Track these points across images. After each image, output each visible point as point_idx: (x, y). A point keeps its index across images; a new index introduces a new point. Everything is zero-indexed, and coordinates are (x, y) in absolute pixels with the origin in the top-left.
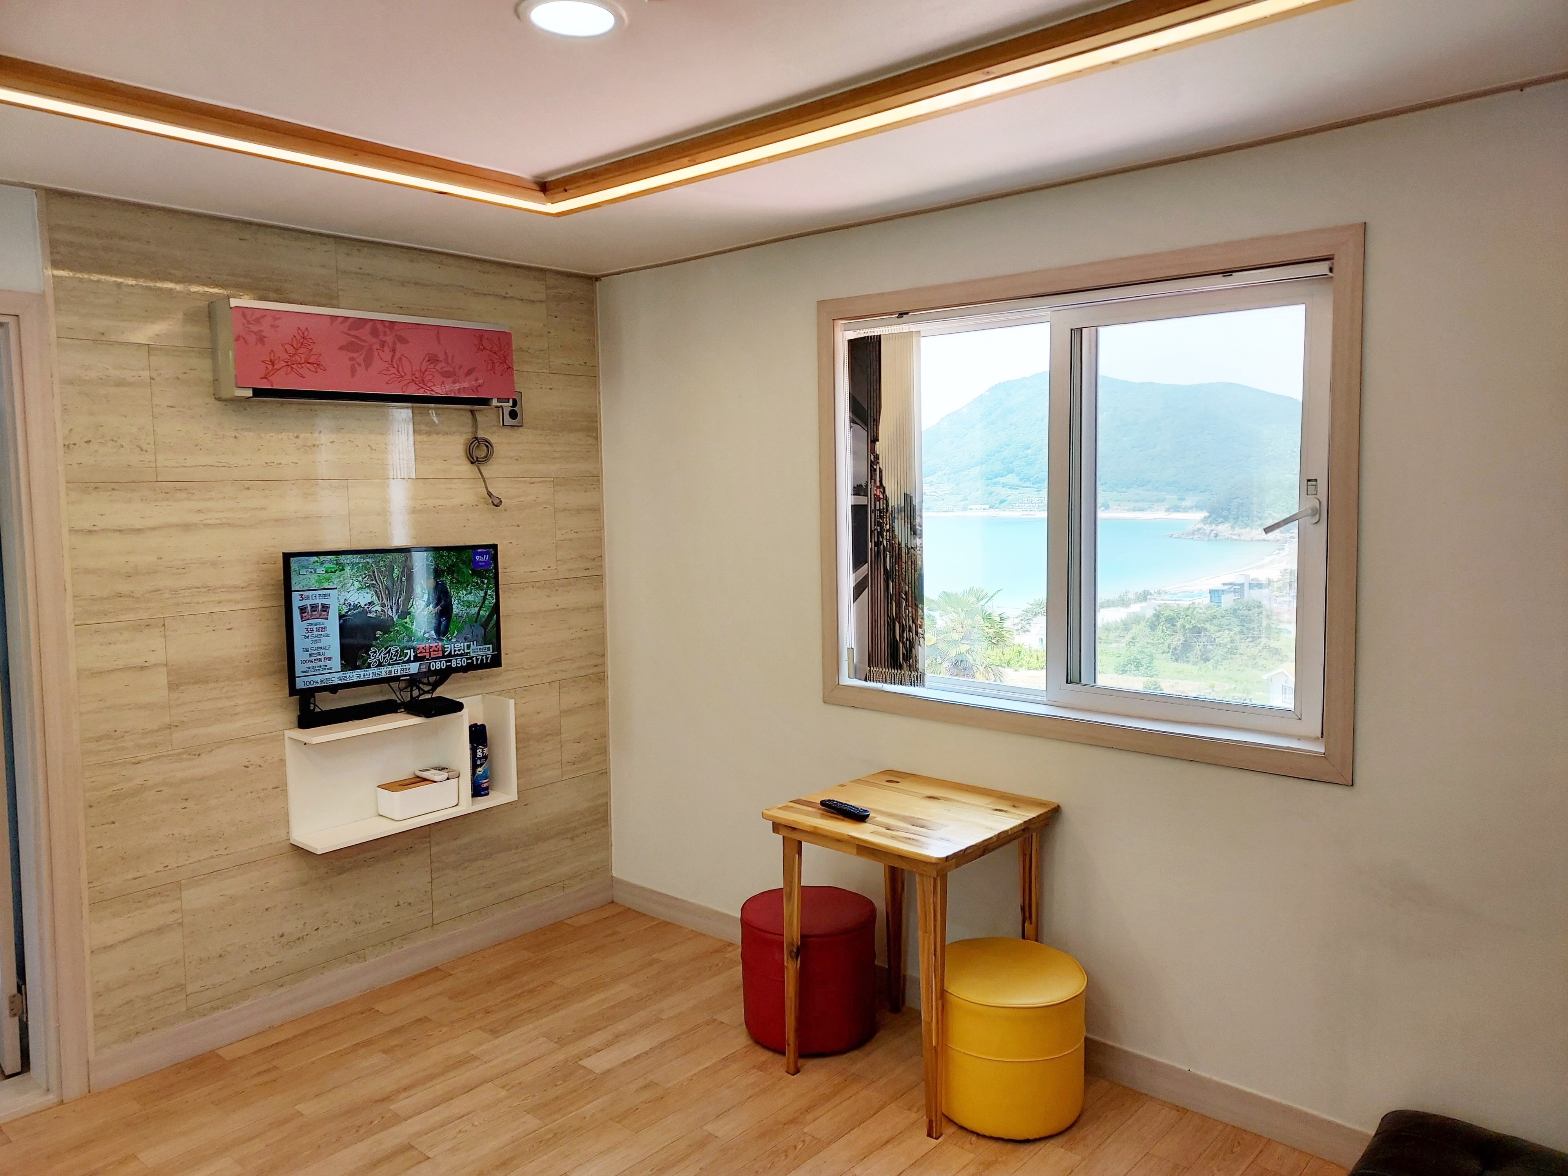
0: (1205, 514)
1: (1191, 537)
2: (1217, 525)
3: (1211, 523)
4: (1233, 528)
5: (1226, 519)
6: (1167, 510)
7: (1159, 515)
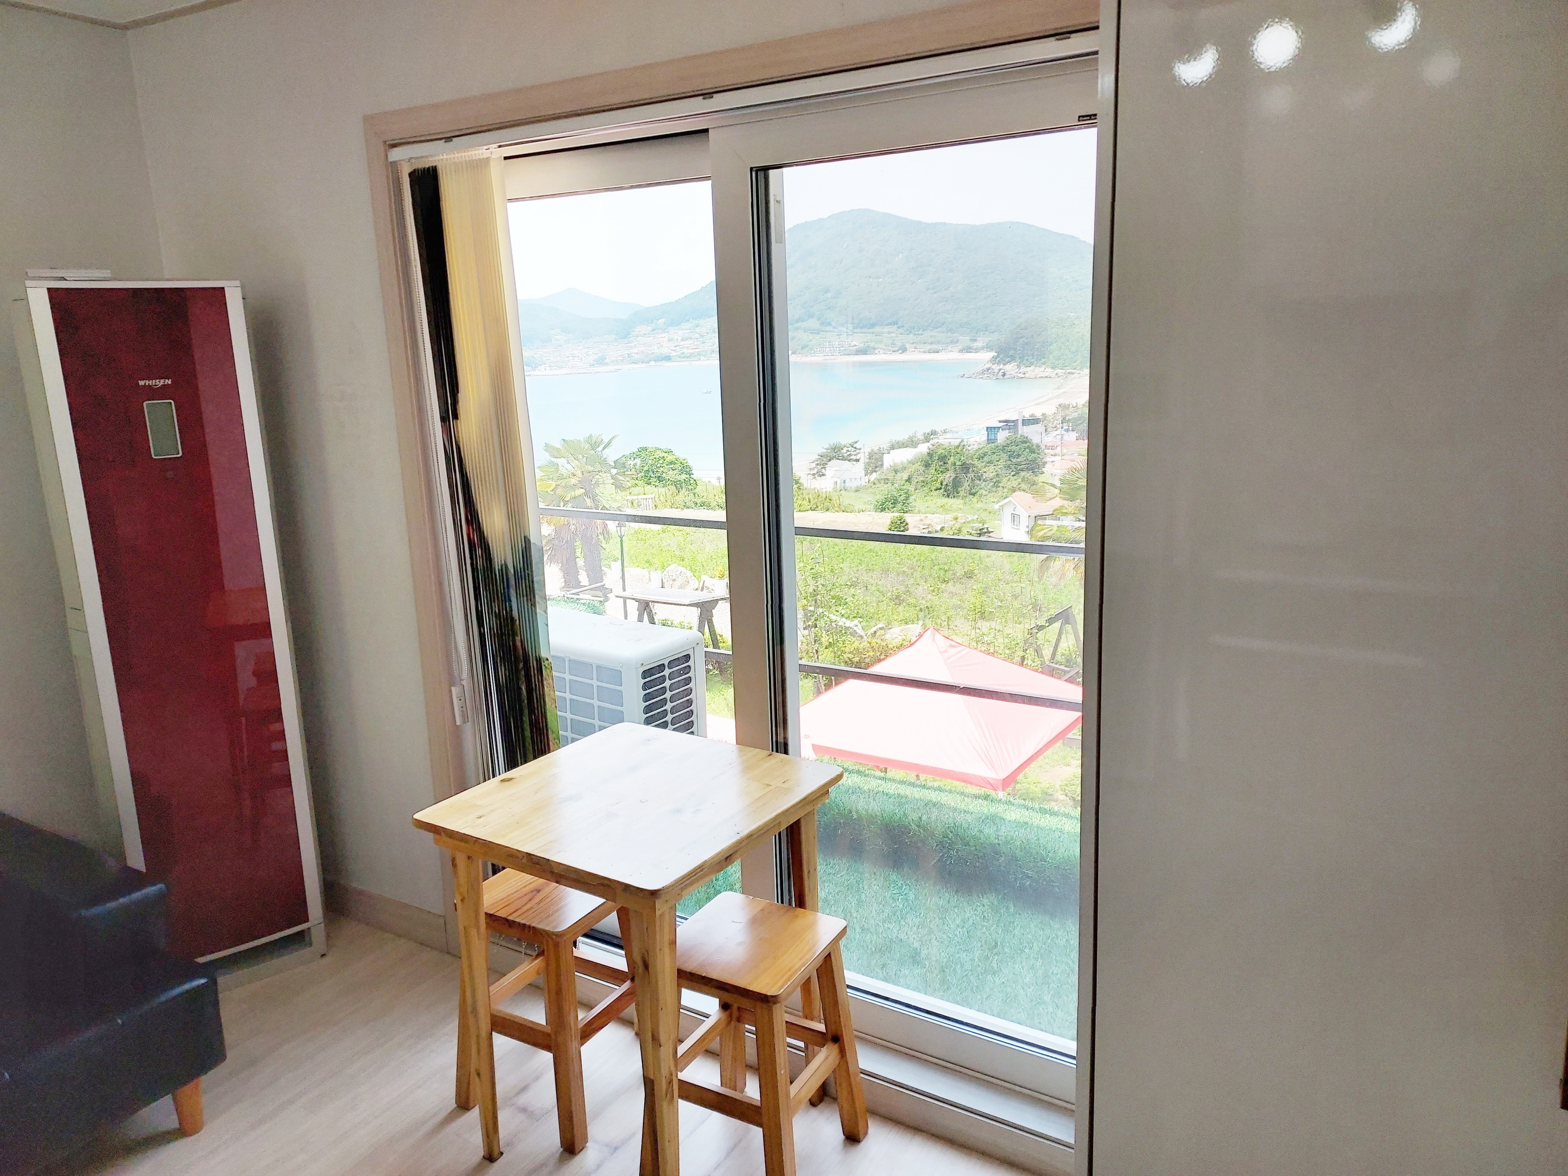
0: (994, 354)
1: (981, 377)
2: (1004, 364)
3: (999, 363)
4: (1019, 367)
5: (1013, 359)
6: (961, 351)
7: (951, 355)
